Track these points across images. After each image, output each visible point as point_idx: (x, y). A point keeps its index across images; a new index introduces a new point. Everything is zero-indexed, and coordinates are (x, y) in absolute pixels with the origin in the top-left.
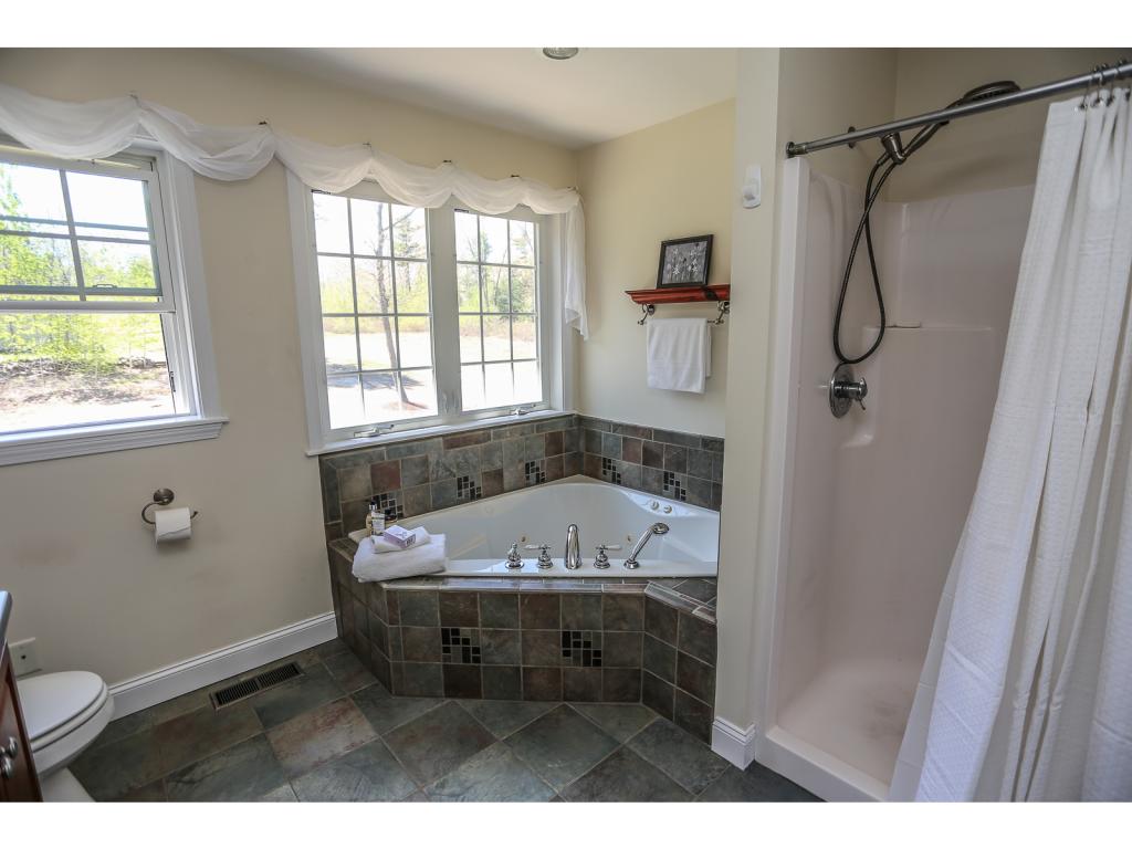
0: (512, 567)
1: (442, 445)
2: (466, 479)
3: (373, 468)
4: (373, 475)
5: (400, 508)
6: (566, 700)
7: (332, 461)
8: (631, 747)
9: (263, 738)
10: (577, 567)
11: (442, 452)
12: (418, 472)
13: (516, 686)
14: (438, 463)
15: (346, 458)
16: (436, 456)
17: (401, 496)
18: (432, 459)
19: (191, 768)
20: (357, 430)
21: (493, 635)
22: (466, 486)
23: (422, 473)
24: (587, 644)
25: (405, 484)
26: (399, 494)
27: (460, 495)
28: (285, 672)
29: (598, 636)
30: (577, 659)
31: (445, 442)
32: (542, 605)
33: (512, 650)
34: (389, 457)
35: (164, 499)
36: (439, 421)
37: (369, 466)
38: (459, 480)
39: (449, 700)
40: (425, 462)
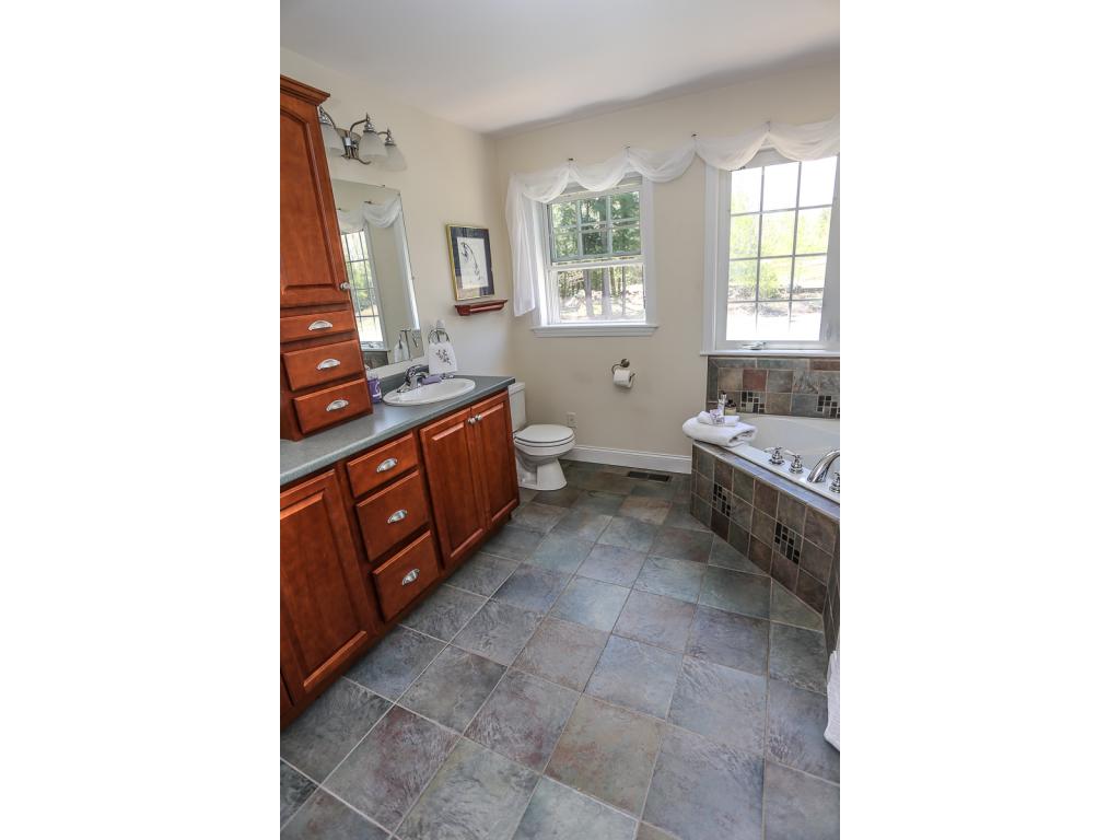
0: (792, 471)
1: (808, 366)
2: (829, 398)
3: (746, 373)
4: (744, 377)
5: (762, 406)
6: (772, 575)
7: (716, 361)
8: (772, 626)
9: (625, 496)
10: (817, 481)
11: (808, 371)
12: (782, 382)
13: (745, 544)
14: (801, 379)
15: (726, 361)
16: (801, 373)
17: (764, 396)
18: (797, 375)
19: (595, 492)
20: (745, 343)
21: (739, 501)
22: (828, 404)
23: (785, 383)
24: (791, 541)
25: (768, 389)
26: (762, 396)
27: (820, 410)
28: (663, 478)
29: (799, 539)
30: (783, 549)
31: (811, 363)
32: (769, 495)
33: (747, 518)
34: (759, 366)
35: (625, 365)
36: (821, 347)
37: (742, 370)
38: (821, 398)
39: (711, 532)
40: (790, 376)
